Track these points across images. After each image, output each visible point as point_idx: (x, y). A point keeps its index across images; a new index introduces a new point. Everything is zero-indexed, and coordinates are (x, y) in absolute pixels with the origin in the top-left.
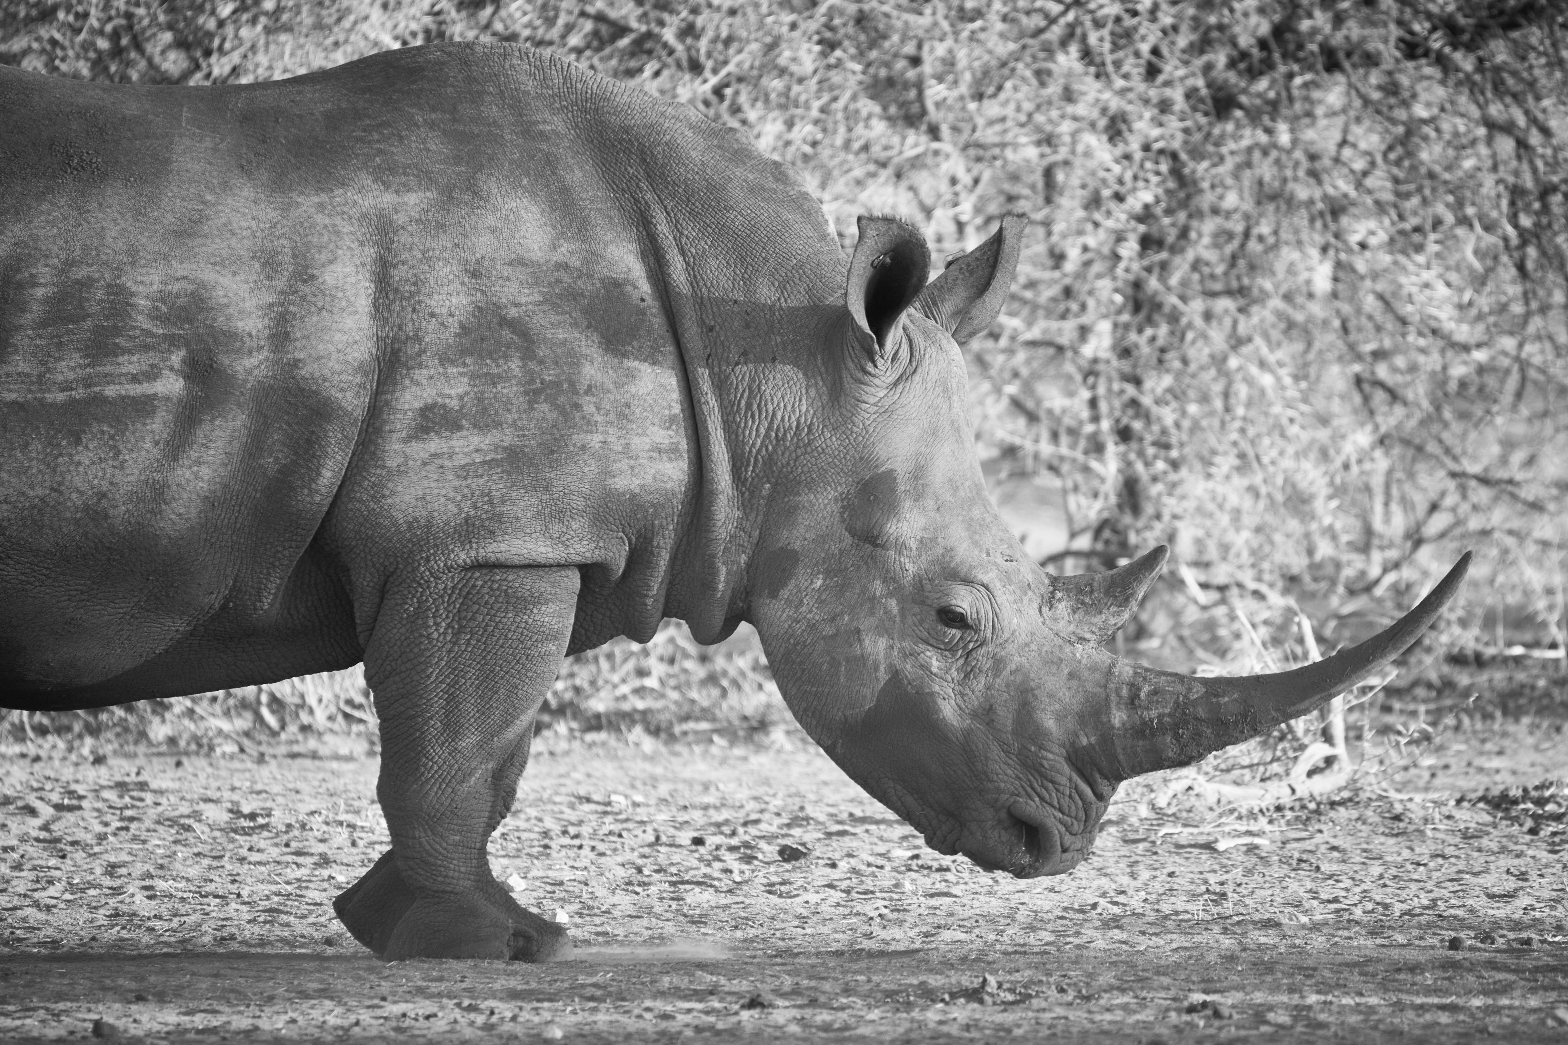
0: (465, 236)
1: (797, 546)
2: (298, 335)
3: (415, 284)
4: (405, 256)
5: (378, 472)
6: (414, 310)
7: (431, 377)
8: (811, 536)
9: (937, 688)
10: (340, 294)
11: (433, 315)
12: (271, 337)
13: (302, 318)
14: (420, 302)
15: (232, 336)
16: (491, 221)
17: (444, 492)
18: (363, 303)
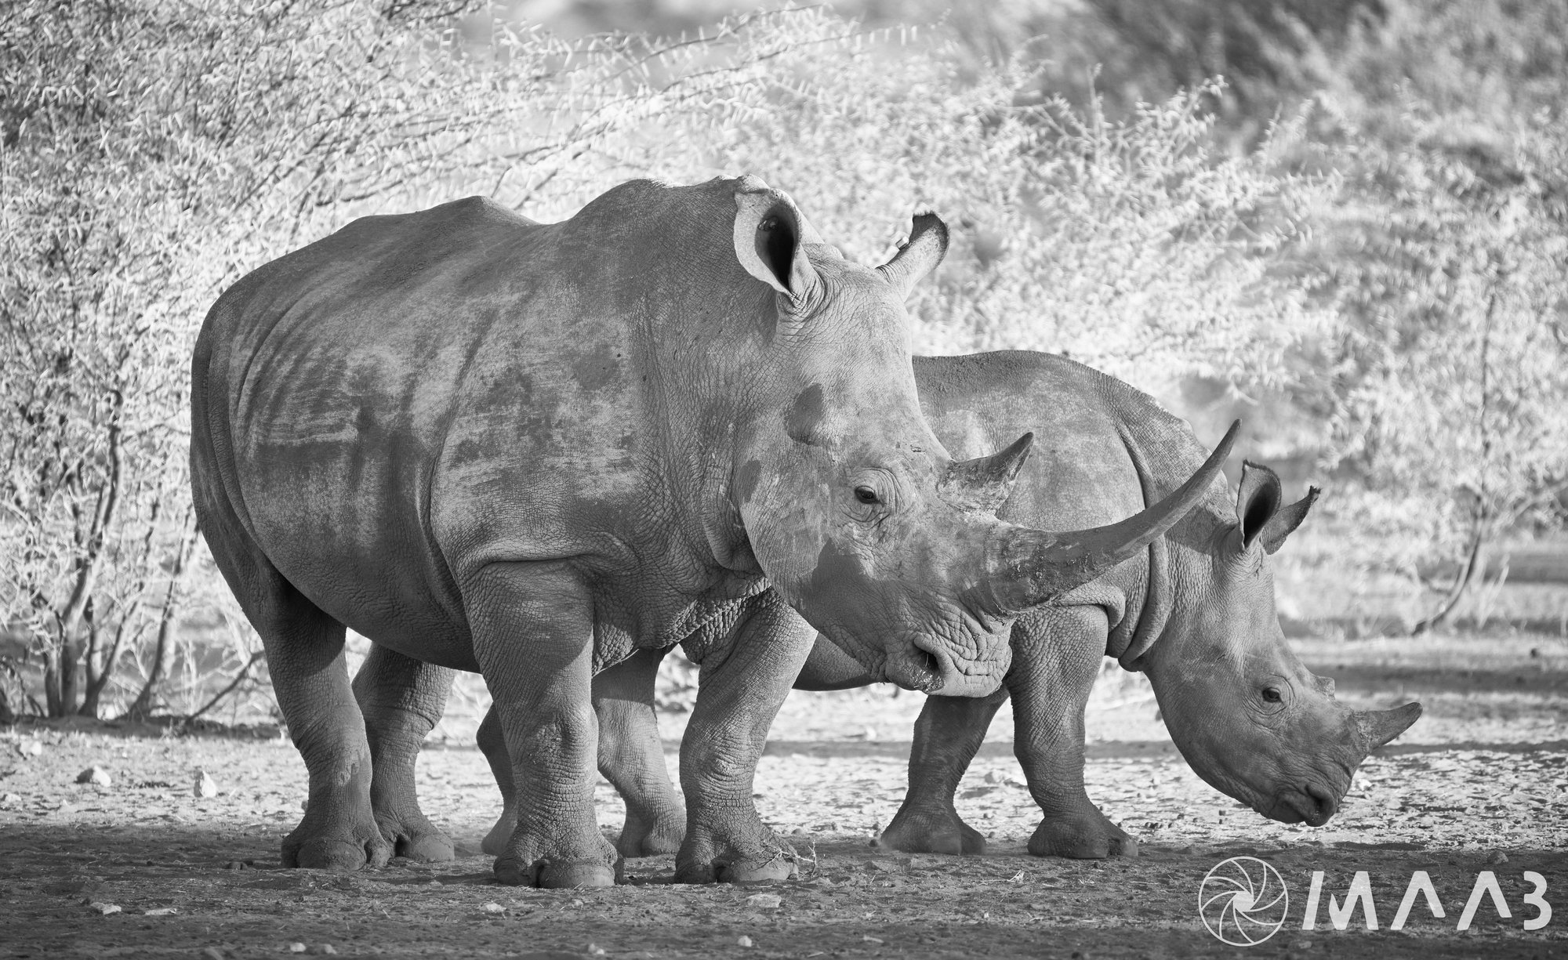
2: (416, 397)
3: (484, 357)
4: (490, 338)
5: (437, 492)
6: (475, 376)
7: (469, 422)
8: (766, 447)
9: (859, 551)
10: (444, 367)
12: (404, 398)
13: (421, 384)
17: (466, 506)
18: (454, 372)
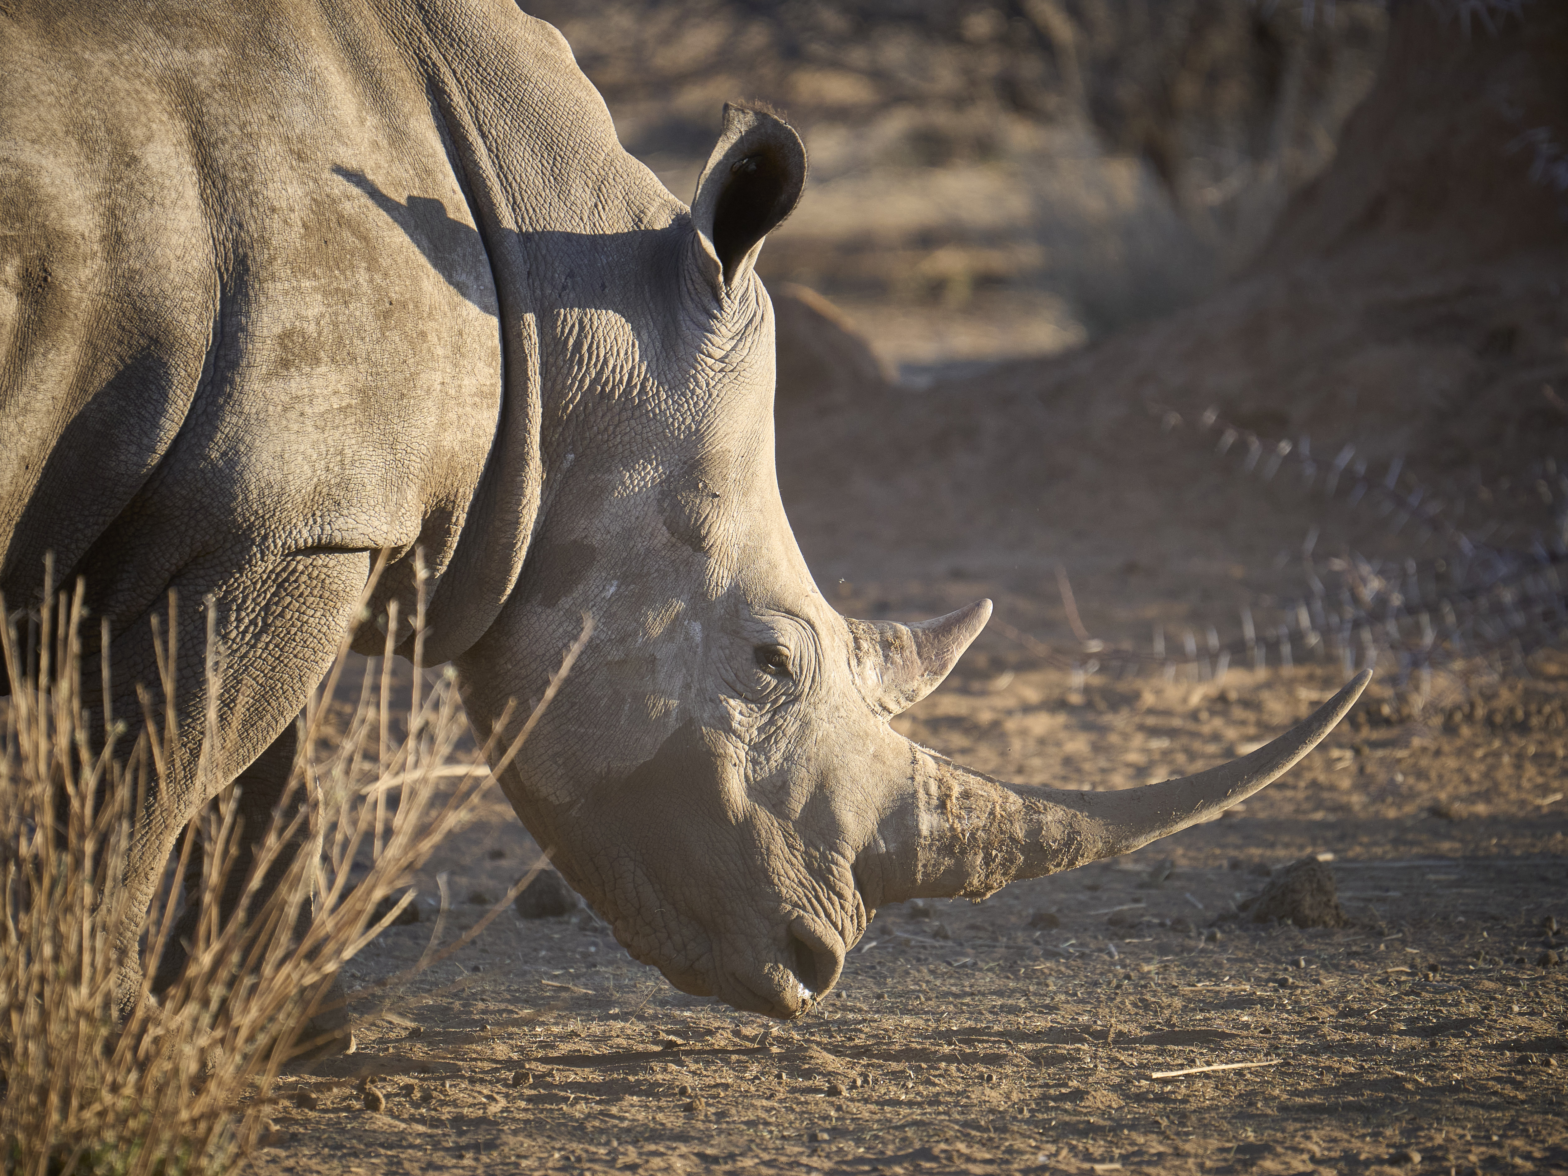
0: (278, 106)
1: (596, 540)
2: (132, 237)
3: (244, 169)
4: (222, 132)
5: (234, 419)
6: (251, 202)
7: (287, 293)
8: (616, 528)
10: (167, 183)
11: (273, 210)
12: (104, 238)
13: (134, 213)
14: (256, 193)
15: (64, 237)
16: (299, 87)
17: (302, 449)
18: (192, 194)
